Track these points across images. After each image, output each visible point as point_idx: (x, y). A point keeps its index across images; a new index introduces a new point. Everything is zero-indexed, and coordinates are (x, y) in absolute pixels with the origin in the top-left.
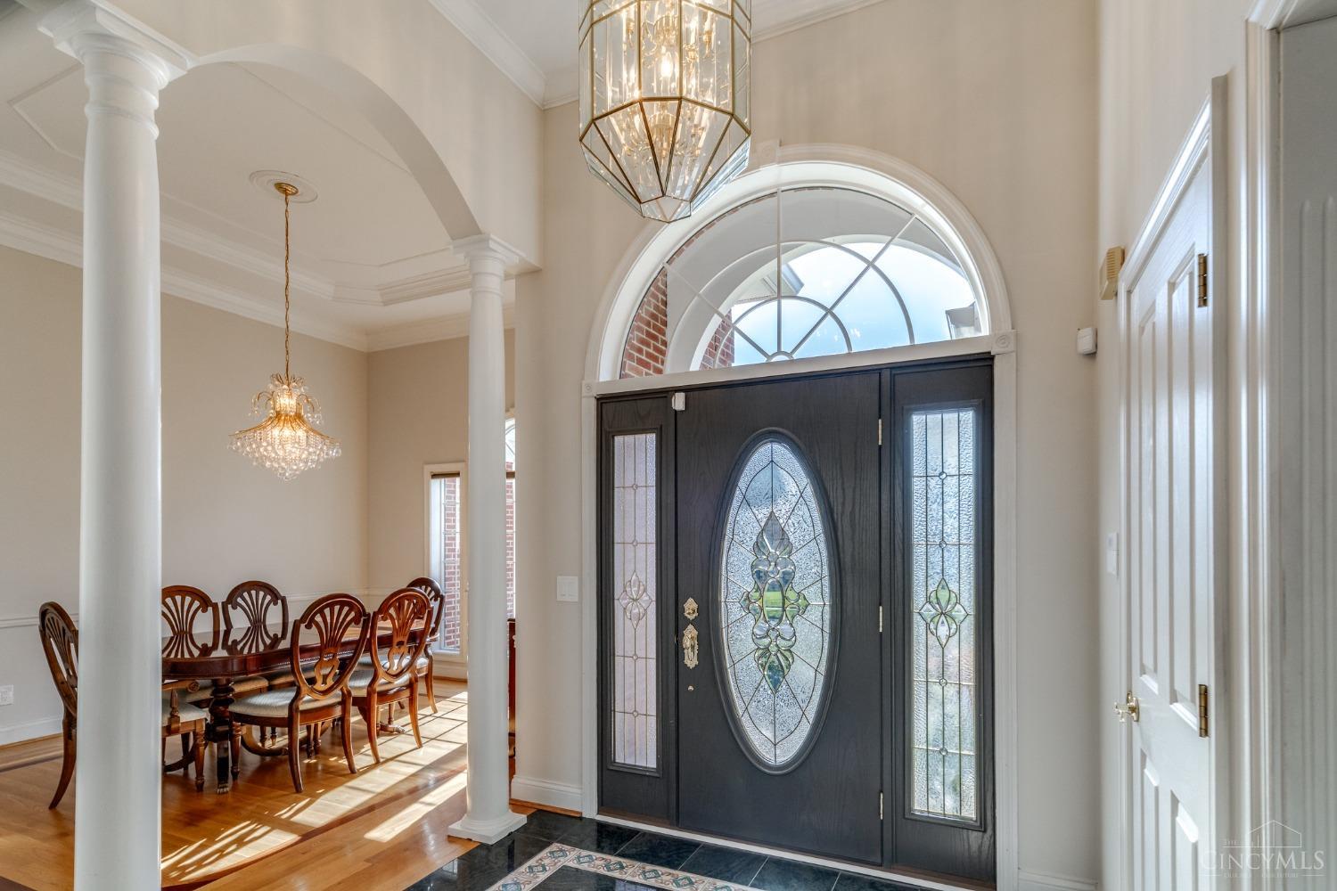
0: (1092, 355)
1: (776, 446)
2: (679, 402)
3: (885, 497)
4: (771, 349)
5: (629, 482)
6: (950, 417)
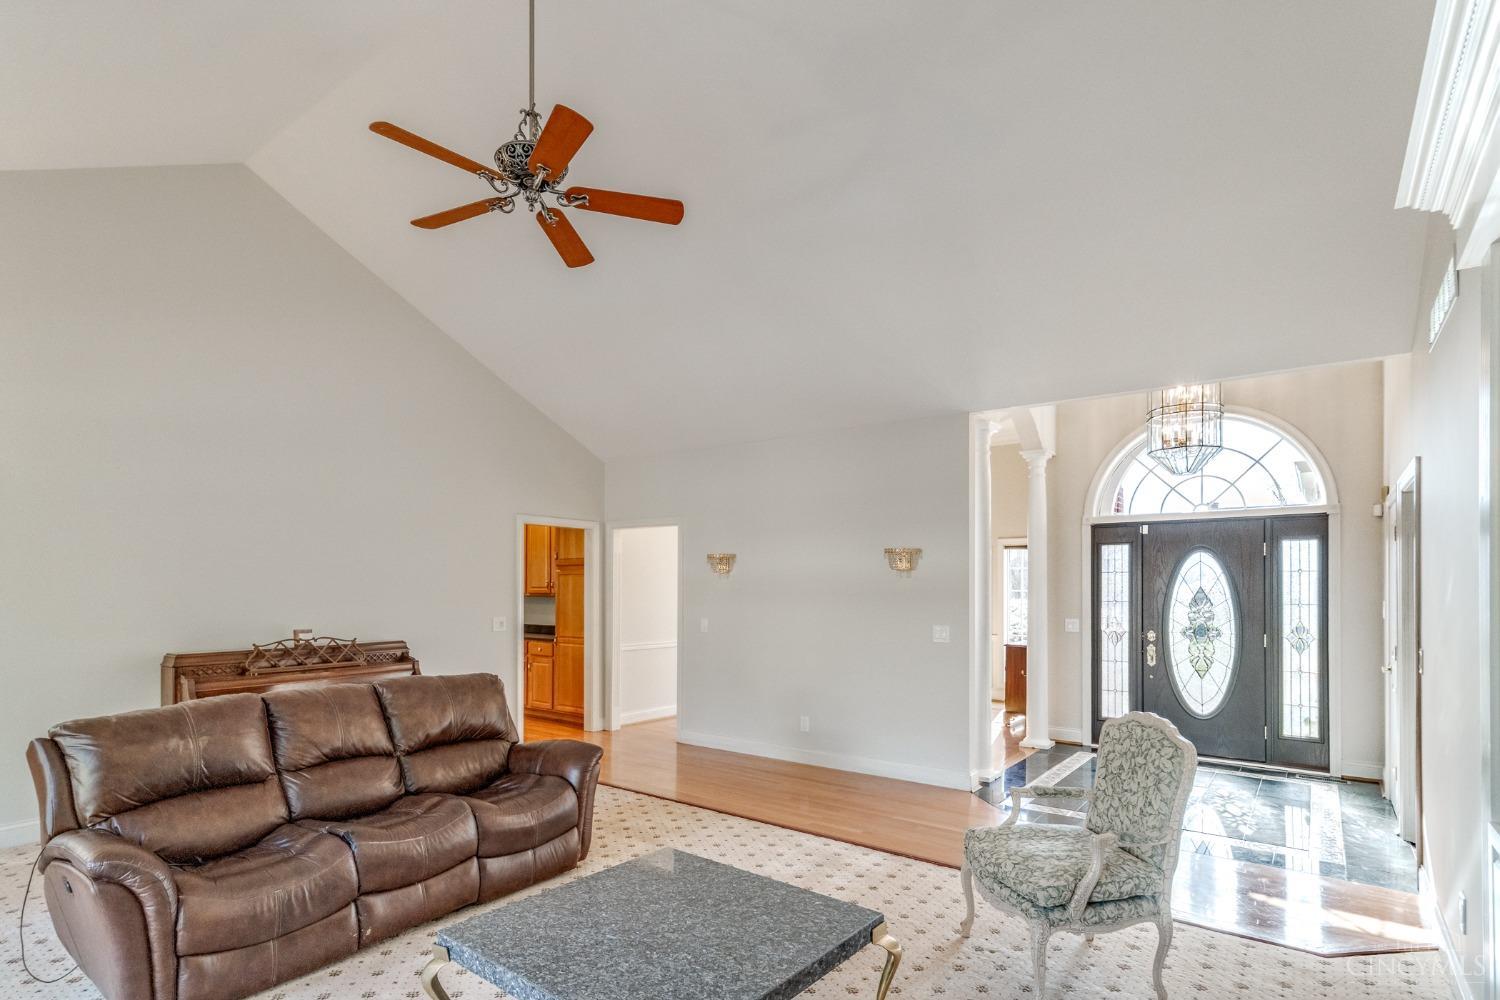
0: (1381, 517)
1: (1203, 554)
2: (1145, 530)
3: (1267, 581)
4: (1197, 501)
5: (1111, 569)
6: (1304, 543)
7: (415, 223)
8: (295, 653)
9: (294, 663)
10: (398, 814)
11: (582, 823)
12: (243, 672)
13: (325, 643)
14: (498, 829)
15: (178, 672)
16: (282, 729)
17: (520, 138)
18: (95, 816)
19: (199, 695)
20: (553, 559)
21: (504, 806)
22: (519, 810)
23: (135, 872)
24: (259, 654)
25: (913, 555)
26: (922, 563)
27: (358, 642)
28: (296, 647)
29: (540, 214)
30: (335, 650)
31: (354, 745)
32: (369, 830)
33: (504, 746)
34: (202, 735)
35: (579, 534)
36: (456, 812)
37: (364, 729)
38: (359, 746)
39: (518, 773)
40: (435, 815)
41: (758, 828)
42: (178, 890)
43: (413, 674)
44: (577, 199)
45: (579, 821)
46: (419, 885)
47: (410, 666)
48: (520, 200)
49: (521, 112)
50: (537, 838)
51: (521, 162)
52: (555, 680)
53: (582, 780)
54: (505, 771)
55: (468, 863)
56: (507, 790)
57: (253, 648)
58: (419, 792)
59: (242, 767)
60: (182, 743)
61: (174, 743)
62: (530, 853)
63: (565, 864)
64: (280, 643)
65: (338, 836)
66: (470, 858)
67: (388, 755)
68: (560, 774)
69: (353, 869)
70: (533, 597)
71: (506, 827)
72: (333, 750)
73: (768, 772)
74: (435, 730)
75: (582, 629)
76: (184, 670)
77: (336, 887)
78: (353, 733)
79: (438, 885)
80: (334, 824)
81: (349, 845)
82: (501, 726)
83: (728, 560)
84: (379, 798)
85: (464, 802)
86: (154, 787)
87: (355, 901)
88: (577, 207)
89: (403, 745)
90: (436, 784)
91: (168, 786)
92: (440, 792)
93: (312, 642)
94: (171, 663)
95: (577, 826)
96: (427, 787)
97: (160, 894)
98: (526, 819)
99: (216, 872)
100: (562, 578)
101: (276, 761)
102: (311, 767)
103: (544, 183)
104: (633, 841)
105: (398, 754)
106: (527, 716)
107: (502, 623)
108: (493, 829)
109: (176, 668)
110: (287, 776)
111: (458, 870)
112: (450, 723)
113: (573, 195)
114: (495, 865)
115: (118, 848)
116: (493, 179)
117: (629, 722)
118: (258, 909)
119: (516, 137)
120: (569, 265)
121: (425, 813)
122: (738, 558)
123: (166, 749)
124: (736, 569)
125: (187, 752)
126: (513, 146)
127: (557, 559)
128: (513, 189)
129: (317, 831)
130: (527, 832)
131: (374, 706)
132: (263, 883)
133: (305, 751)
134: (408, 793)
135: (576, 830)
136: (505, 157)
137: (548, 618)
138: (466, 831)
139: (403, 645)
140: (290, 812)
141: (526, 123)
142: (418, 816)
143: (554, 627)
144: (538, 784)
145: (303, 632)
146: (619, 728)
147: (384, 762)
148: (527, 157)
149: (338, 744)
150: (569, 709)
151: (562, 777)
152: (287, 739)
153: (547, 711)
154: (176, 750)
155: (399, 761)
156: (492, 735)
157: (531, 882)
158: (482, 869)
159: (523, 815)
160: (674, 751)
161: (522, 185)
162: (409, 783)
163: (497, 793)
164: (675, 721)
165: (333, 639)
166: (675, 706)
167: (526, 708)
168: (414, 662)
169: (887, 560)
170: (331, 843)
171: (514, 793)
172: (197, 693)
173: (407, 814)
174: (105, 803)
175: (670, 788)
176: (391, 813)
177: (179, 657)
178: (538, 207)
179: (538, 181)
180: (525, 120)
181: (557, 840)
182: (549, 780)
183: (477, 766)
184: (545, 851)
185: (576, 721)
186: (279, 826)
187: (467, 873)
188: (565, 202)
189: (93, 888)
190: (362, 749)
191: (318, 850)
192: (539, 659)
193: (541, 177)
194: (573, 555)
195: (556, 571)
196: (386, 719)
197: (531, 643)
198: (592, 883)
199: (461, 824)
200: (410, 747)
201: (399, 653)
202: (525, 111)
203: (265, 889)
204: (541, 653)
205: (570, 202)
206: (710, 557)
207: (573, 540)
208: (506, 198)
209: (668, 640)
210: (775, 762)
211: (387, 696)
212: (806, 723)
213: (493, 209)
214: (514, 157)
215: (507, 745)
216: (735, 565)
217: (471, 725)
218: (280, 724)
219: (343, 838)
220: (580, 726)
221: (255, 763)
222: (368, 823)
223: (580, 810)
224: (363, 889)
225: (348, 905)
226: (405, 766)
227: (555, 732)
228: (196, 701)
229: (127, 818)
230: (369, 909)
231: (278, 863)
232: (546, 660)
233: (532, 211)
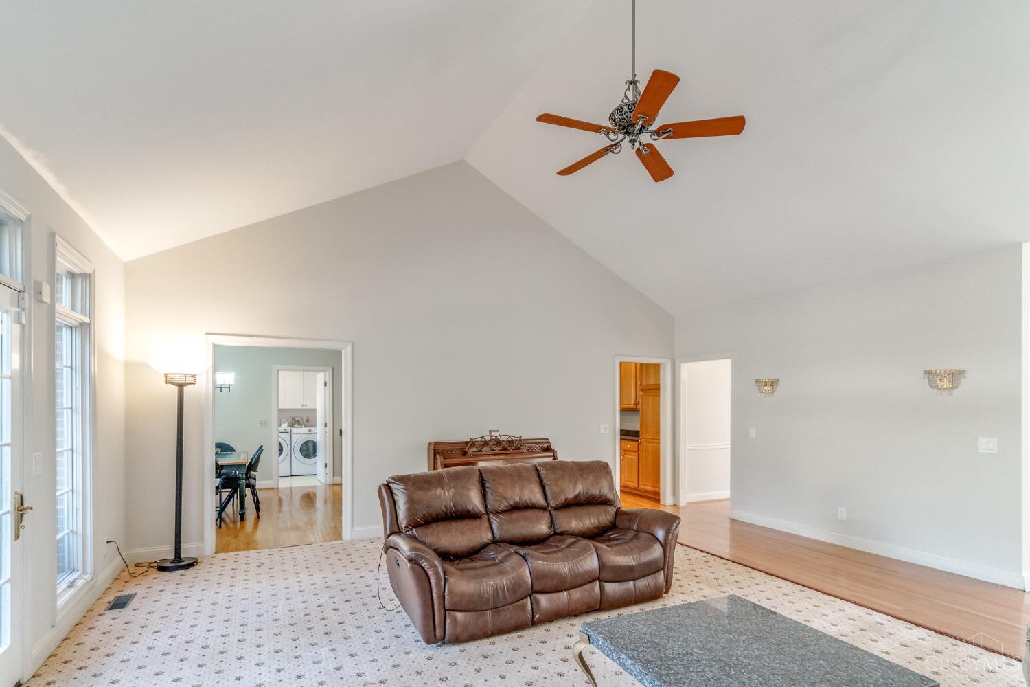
7: (560, 173)
8: (491, 444)
9: (490, 449)
10: (551, 546)
11: (667, 567)
12: (465, 454)
13: (505, 438)
14: (612, 564)
15: (436, 452)
16: (489, 488)
17: (626, 101)
18: (406, 527)
19: (446, 466)
20: (638, 386)
21: (615, 549)
22: (625, 553)
23: (427, 560)
24: (473, 444)
25: (956, 377)
26: (965, 383)
27: (523, 438)
28: (491, 440)
29: (638, 149)
30: (510, 442)
31: (525, 501)
32: (535, 553)
33: (612, 510)
34: (452, 488)
35: (656, 367)
36: (585, 550)
37: (531, 491)
38: (528, 502)
39: (622, 529)
40: (574, 549)
41: (803, 591)
42: (445, 574)
43: (554, 459)
44: (664, 133)
45: (663, 566)
46: (565, 593)
47: (552, 454)
48: (626, 144)
49: (626, 83)
50: (636, 574)
51: (627, 117)
52: (640, 468)
53: (666, 539)
54: (613, 526)
55: (593, 584)
56: (615, 539)
57: (469, 440)
58: (562, 534)
59: (470, 508)
60: (442, 492)
61: (439, 491)
62: (632, 583)
63: (655, 595)
64: (483, 437)
65: (520, 555)
66: (594, 580)
67: (543, 509)
68: (651, 532)
69: (529, 576)
70: (625, 411)
71: (617, 564)
72: (514, 503)
73: (808, 548)
74: (571, 496)
75: (658, 433)
76: (440, 451)
77: (520, 586)
78: (525, 494)
79: (577, 594)
80: (517, 547)
81: (526, 561)
82: (610, 496)
83: (773, 383)
84: (540, 535)
85: (590, 543)
86: (431, 515)
87: (530, 595)
88: (665, 138)
89: (553, 504)
90: (572, 530)
91: (437, 515)
92: (575, 535)
93: (499, 437)
94: (432, 447)
95: (663, 569)
96: (567, 531)
97: (437, 573)
98: (629, 560)
99: (462, 566)
100: (644, 398)
101: (486, 506)
102: (504, 512)
103: (643, 127)
104: (702, 586)
105: (550, 508)
106: (622, 491)
107: (606, 428)
108: (608, 564)
109: (435, 450)
110: (491, 516)
111: (587, 587)
112: (580, 492)
113: (663, 132)
114: (610, 587)
115: (419, 546)
116: (608, 133)
117: (691, 501)
118: (482, 591)
119: (623, 101)
120: (656, 181)
121: (567, 547)
122: (780, 383)
123: (436, 494)
124: (780, 389)
125: (444, 498)
126: (621, 108)
127: (641, 385)
128: (621, 136)
129: (508, 550)
130: (630, 569)
131: (535, 478)
132: (484, 576)
133: (501, 502)
134: (555, 534)
135: (662, 572)
136: (616, 116)
137: (635, 426)
138: (591, 563)
139: (546, 441)
140: (494, 537)
141: (629, 90)
142: (563, 549)
143: (639, 432)
144: (636, 537)
145: (494, 431)
146: (685, 505)
147: (541, 513)
148: (630, 112)
149: (517, 499)
150: (649, 488)
151: (652, 534)
152: (492, 494)
153: (635, 489)
154: (440, 496)
155: (550, 513)
156: (604, 502)
157: (633, 602)
158: (602, 588)
159: (627, 557)
160: (728, 525)
161: (627, 133)
162: (556, 528)
163: (609, 540)
164: (729, 502)
165: (510, 436)
166: (729, 491)
167: (621, 486)
168: (553, 451)
169: (927, 381)
170: (516, 558)
171: (620, 542)
172: (444, 464)
173: (557, 547)
174: (411, 521)
175: (725, 551)
176: (547, 545)
177: (436, 444)
178: (637, 144)
179: (638, 127)
180: (629, 88)
181: (649, 577)
182: (643, 535)
183: (597, 522)
184: (642, 583)
185: (655, 497)
186: (489, 544)
187: (593, 589)
188: (656, 137)
189: (409, 565)
190: (530, 504)
191: (510, 561)
192: (628, 453)
193: (640, 123)
194: (652, 382)
195: (640, 393)
196: (543, 487)
197: (624, 442)
198: (680, 611)
199: (589, 557)
200: (556, 505)
201: (545, 446)
202: (628, 81)
203: (484, 580)
204: (631, 449)
205: (659, 136)
206: (757, 382)
207: (652, 371)
208: (616, 144)
209: (722, 443)
210: (815, 541)
211: (543, 472)
212: (843, 513)
213: (607, 153)
214: (622, 115)
215: (615, 510)
216: (778, 387)
217: (592, 495)
218: (487, 485)
219: (523, 557)
220: (658, 501)
221: (476, 506)
222: (536, 550)
223: (665, 559)
224: (535, 589)
225: (526, 597)
226: (554, 516)
227: (641, 503)
228: (445, 469)
229: (420, 530)
230: (538, 602)
231: (489, 566)
232: (633, 454)
233: (633, 148)
